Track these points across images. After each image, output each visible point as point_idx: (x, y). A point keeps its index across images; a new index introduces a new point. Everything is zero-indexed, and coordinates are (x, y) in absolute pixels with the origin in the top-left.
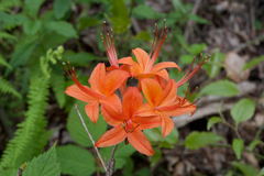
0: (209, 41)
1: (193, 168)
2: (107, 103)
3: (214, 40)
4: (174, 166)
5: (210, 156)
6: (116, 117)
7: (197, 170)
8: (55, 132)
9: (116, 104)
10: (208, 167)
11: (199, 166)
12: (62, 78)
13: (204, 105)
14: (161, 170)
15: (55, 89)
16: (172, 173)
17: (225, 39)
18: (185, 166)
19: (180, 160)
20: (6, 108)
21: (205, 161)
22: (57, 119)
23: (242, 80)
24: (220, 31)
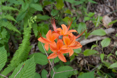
0: (97, 10)
1: (87, 62)
2: (51, 44)
3: (99, 10)
4: (80, 61)
5: (94, 58)
6: (54, 49)
7: (89, 63)
8: (33, 46)
9: (55, 45)
10: (93, 62)
11: (90, 62)
12: (37, 25)
13: (93, 37)
14: (75, 62)
15: (33, 30)
16: (79, 64)
17: (104, 9)
18: (84, 61)
19: (82, 59)
20: (14, 36)
21: (92, 59)
22: (34, 41)
23: (109, 27)
24: (102, 6)
